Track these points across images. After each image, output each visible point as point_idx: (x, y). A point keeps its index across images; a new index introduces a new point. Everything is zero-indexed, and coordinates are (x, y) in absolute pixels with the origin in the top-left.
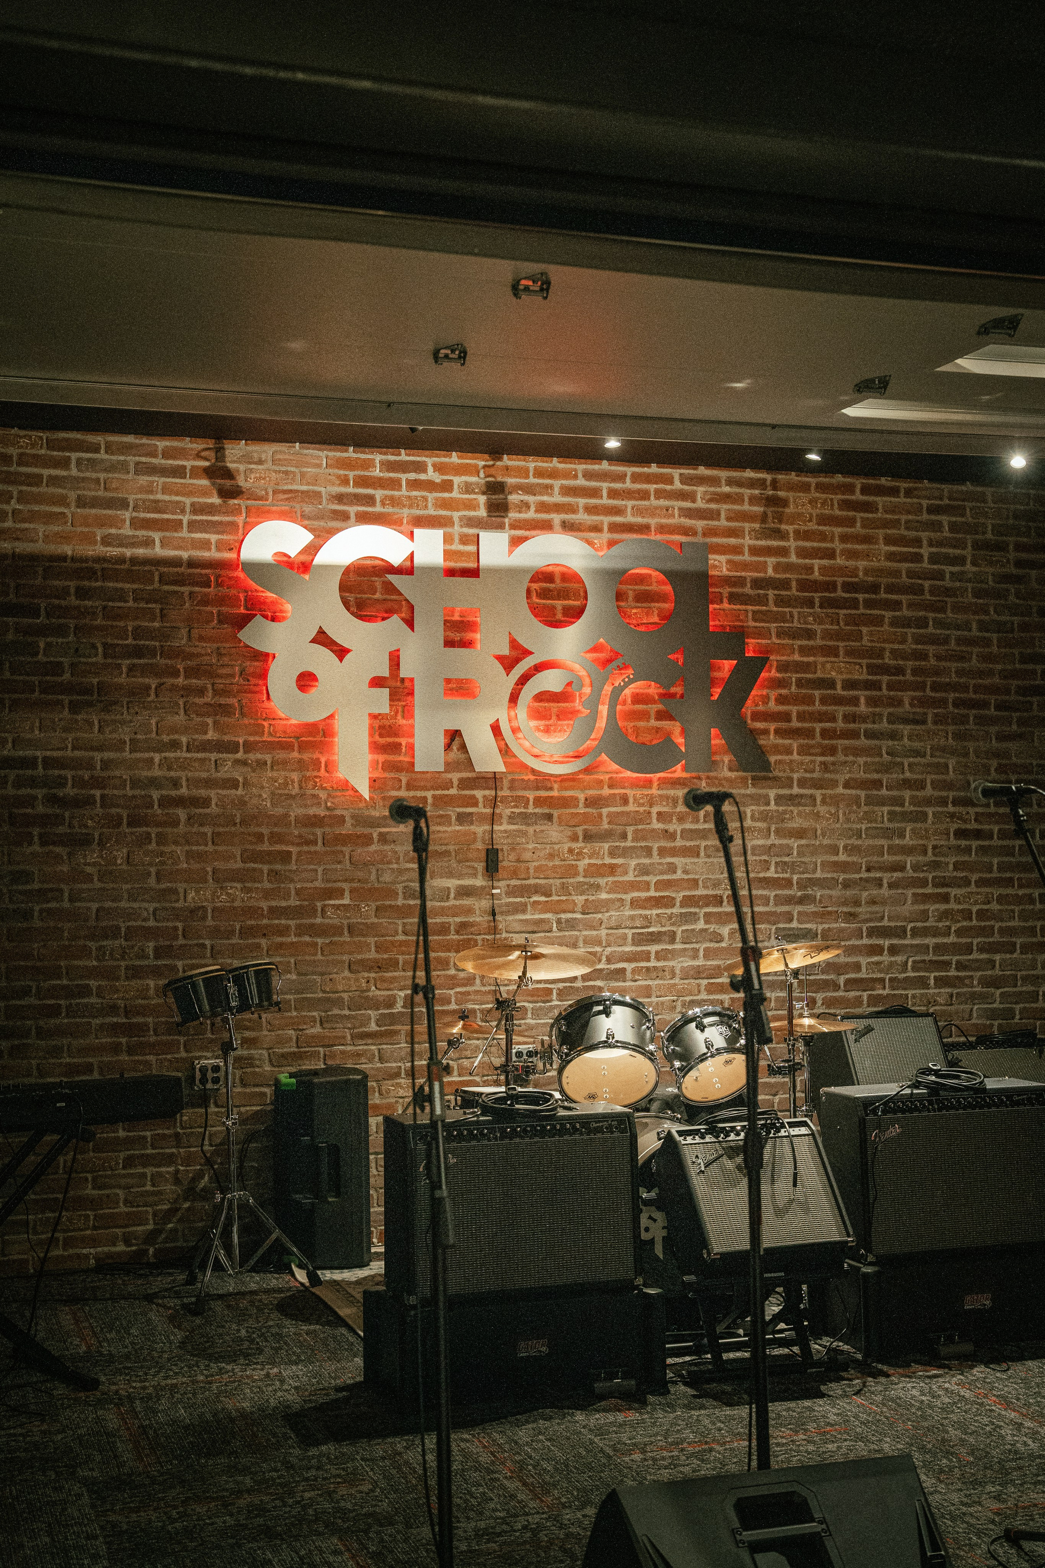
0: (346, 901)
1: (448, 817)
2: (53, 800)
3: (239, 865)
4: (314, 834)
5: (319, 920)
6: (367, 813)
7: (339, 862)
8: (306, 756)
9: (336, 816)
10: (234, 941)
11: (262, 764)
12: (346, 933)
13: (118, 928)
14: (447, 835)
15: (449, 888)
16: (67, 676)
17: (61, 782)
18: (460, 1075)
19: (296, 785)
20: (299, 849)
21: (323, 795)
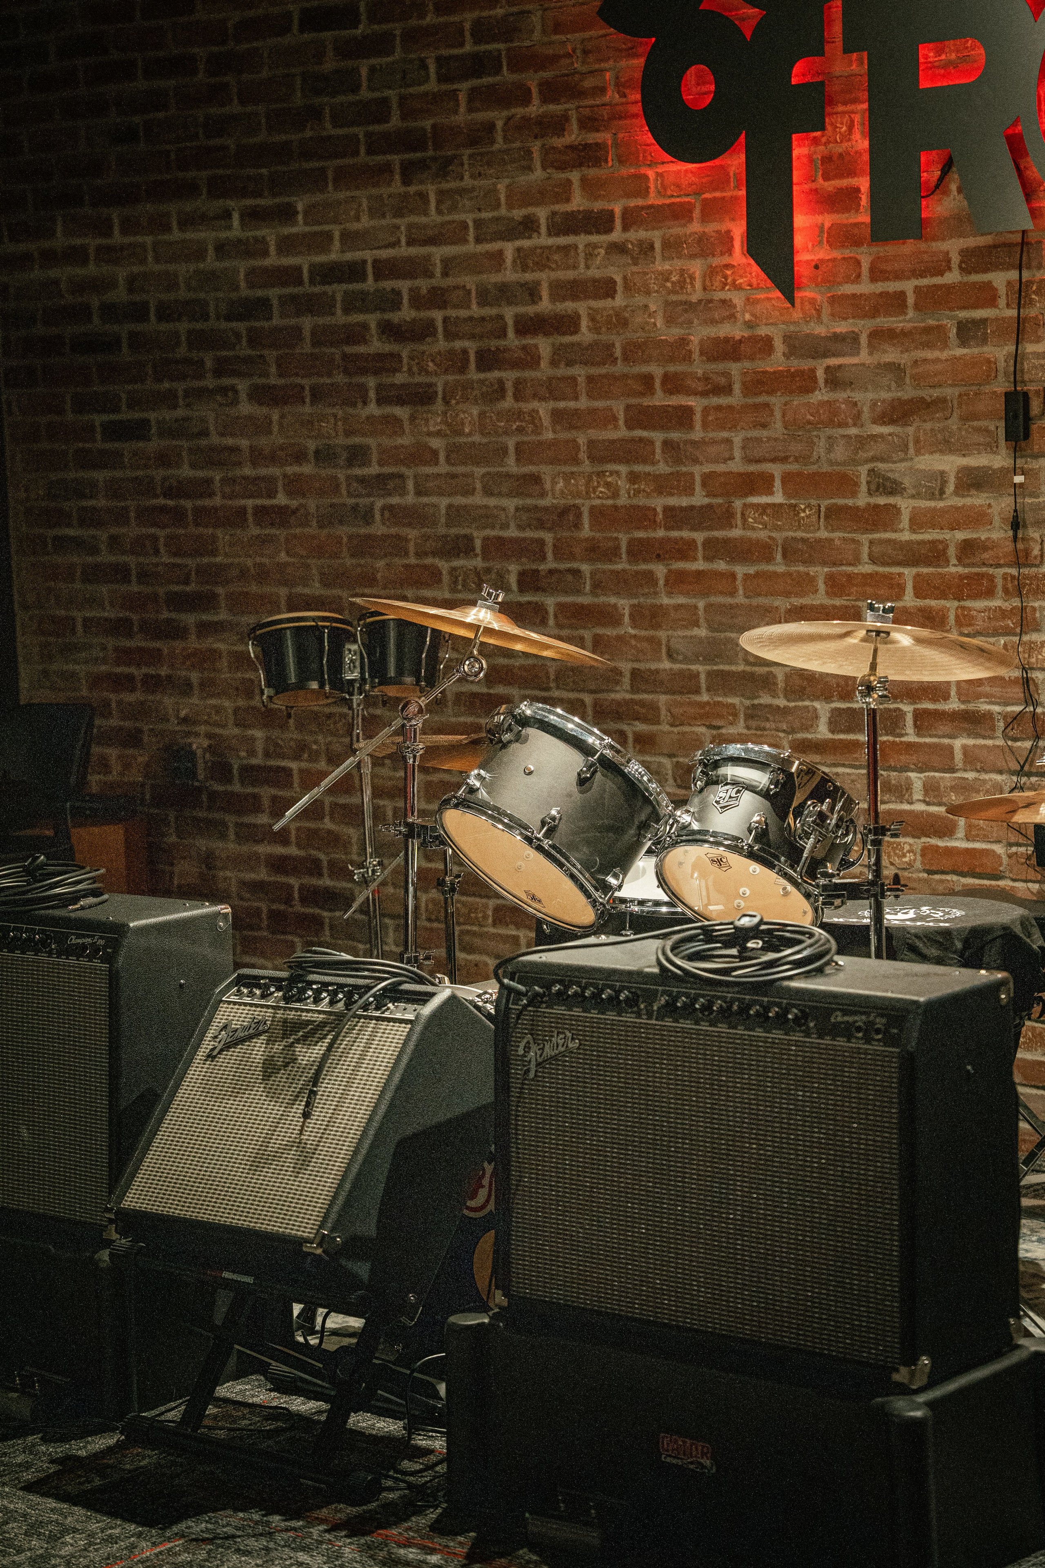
0: (778, 498)
1: (940, 330)
2: (389, 330)
3: (622, 433)
4: (727, 374)
5: (736, 533)
6: (806, 329)
7: (764, 426)
8: (711, 228)
9: (761, 339)
10: (619, 567)
11: (647, 248)
12: (779, 557)
13: (469, 539)
14: (939, 367)
15: (942, 473)
16: (395, 121)
17: (393, 301)
18: (968, 838)
19: (698, 284)
20: (705, 402)
21: (738, 299)
